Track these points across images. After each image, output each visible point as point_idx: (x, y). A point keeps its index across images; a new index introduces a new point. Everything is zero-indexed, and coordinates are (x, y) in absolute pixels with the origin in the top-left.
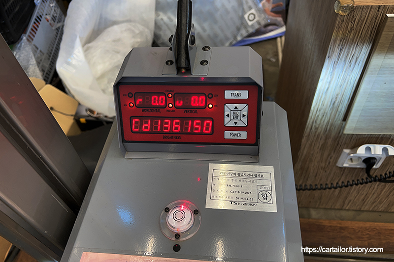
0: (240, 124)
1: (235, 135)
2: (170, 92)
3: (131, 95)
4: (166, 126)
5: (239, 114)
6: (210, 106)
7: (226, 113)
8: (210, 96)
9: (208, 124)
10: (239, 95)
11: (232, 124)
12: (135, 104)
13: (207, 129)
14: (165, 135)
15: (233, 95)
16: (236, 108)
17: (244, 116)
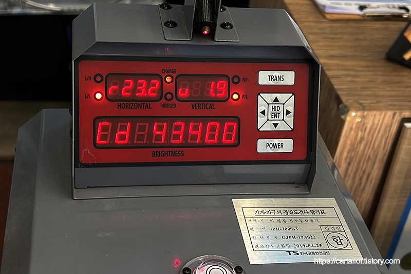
0: (282, 127)
1: (275, 146)
2: (169, 73)
3: (99, 79)
4: (159, 133)
5: (281, 110)
6: (235, 96)
7: (260, 109)
8: (236, 80)
9: (230, 129)
10: (280, 78)
11: (268, 127)
12: (105, 95)
13: (229, 137)
14: (155, 150)
15: (272, 78)
16: (276, 100)
17: (288, 112)
